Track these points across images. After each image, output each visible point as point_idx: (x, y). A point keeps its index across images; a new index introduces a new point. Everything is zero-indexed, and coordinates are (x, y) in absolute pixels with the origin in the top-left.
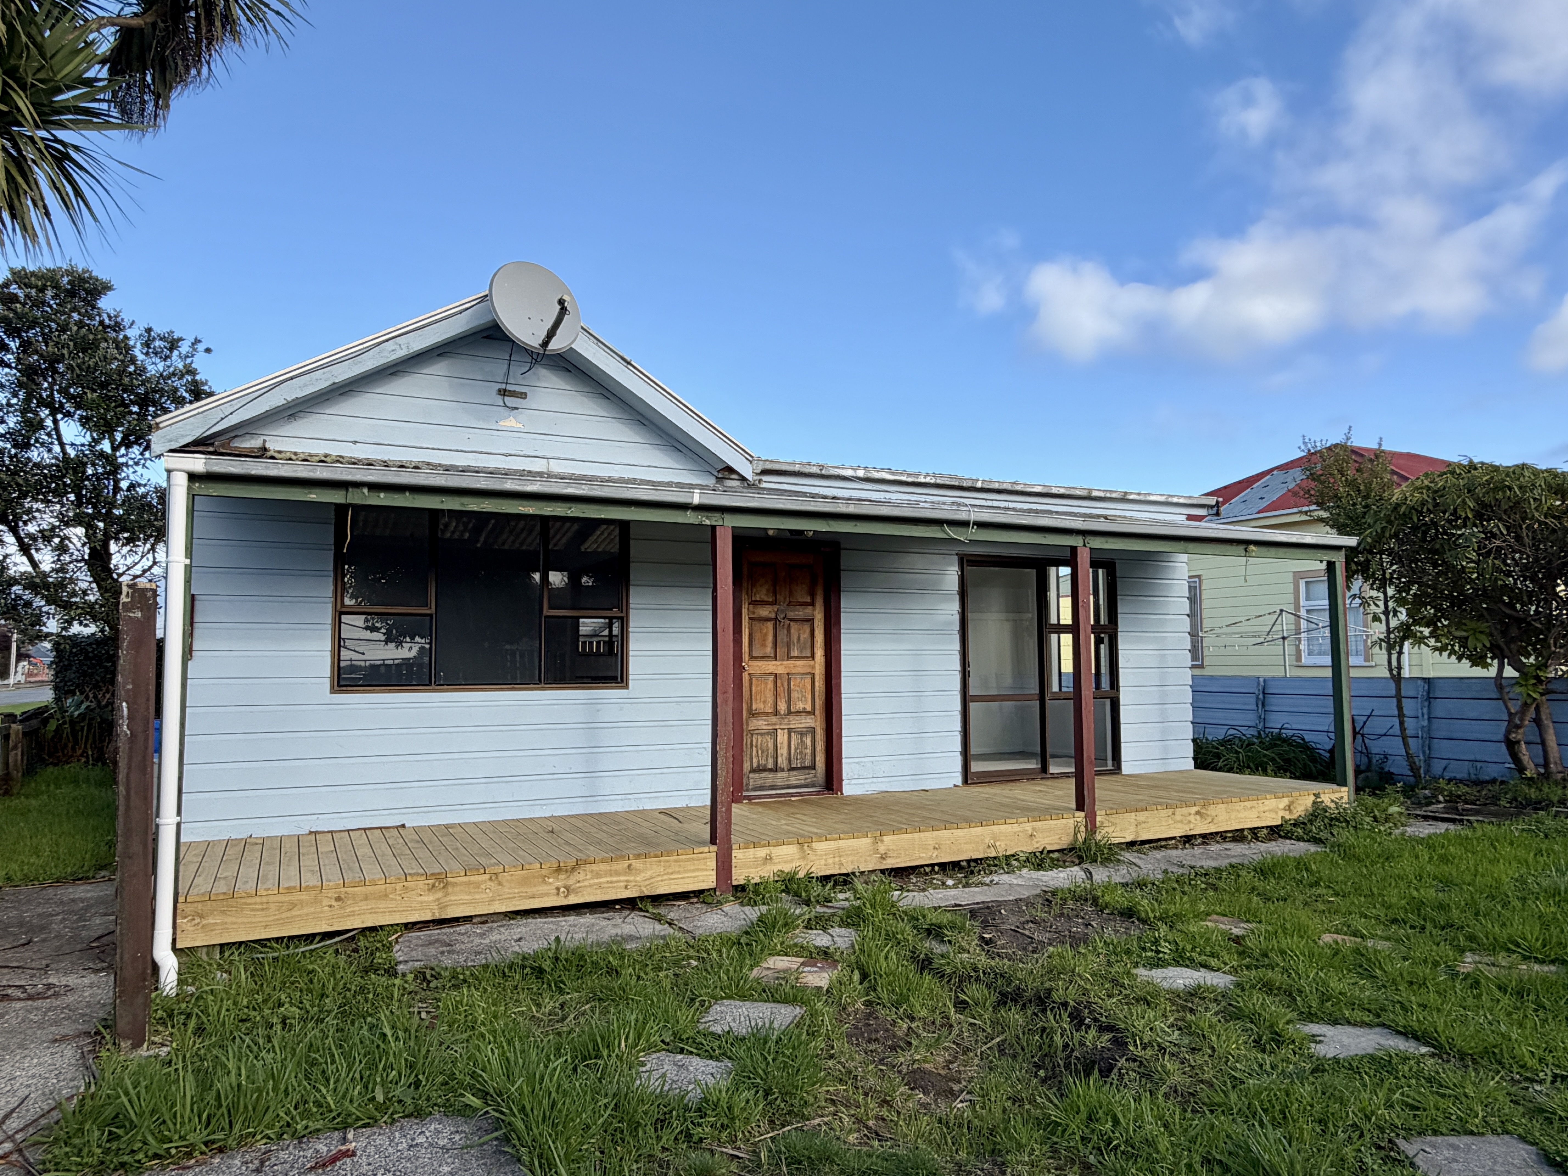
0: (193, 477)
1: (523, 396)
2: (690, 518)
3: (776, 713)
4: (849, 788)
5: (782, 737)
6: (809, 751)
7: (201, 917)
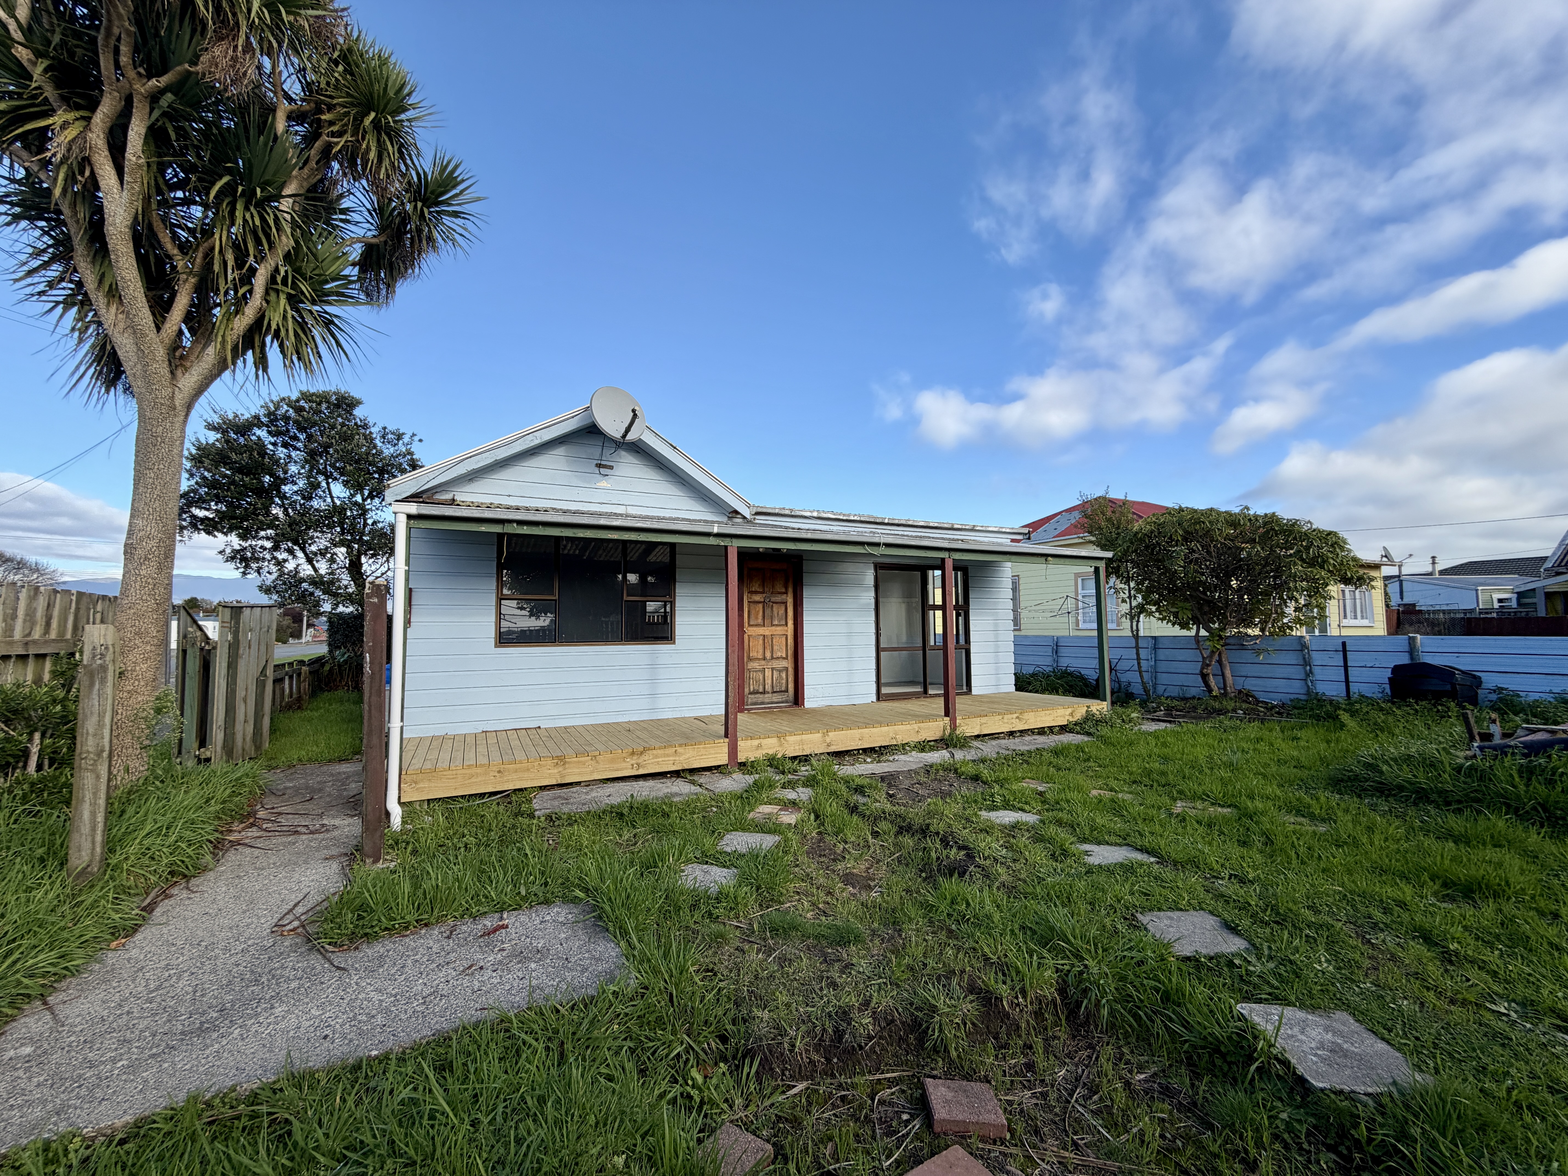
0: (410, 517)
1: (611, 468)
2: (712, 541)
3: (764, 659)
4: (808, 704)
5: (768, 673)
6: (784, 681)
7: (416, 783)
